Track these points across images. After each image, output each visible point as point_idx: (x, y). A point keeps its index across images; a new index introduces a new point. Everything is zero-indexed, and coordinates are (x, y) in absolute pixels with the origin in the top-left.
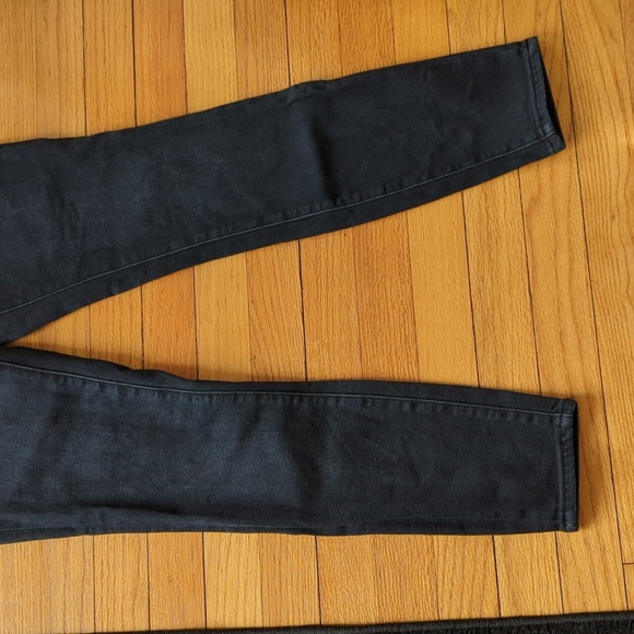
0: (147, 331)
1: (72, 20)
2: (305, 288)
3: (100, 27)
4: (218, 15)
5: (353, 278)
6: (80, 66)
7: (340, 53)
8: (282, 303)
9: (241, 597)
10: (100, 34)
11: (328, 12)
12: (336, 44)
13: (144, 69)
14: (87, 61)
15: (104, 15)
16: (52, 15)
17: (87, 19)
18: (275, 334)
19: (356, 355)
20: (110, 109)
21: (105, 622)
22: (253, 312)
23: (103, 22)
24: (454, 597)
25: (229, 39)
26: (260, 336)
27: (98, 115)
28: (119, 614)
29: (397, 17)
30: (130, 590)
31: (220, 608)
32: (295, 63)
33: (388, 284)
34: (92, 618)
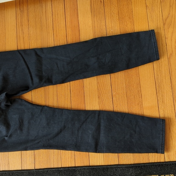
0: (71, 91)
1: (49, 12)
2: (112, 79)
3: (56, 14)
4: (87, 9)
5: (124, 76)
6: (52, 24)
7: (119, 18)
8: (106, 83)
9: (98, 158)
10: (56, 16)
11: (115, 8)
12: (117, 16)
13: (68, 24)
14: (54, 22)
15: (57, 10)
16: (44, 11)
17: (53, 12)
18: (104, 91)
19: (125, 96)
20: (60, 35)
21: (64, 164)
22: (98, 86)
23: (57, 13)
24: (153, 157)
25: (90, 16)
26: (100, 92)
27: (57, 36)
28: (67, 162)
29: (133, 8)
30: (70, 156)
31: (93, 160)
32: (107, 21)
33: (133, 77)
34: (61, 163)
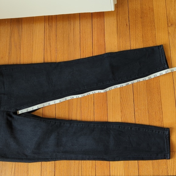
0: (95, 104)
1: (77, 30)
2: (134, 95)
3: (84, 32)
4: (113, 31)
5: (146, 93)
6: (79, 41)
7: (143, 41)
8: (129, 99)
9: (119, 169)
10: (84, 34)
11: (140, 31)
12: (142, 39)
13: (95, 42)
14: (81, 39)
15: (85, 29)
16: (72, 28)
17: (81, 30)
18: (127, 106)
19: (147, 112)
20: (86, 51)
21: (84, 174)
22: (121, 100)
23: (85, 31)
24: (172, 170)
25: (116, 36)
26: (123, 106)
27: (83, 52)
28: (88, 172)
29: (157, 34)
30: (91, 166)
31: (114, 171)
32: (132, 43)
33: (155, 95)
34: (81, 173)
